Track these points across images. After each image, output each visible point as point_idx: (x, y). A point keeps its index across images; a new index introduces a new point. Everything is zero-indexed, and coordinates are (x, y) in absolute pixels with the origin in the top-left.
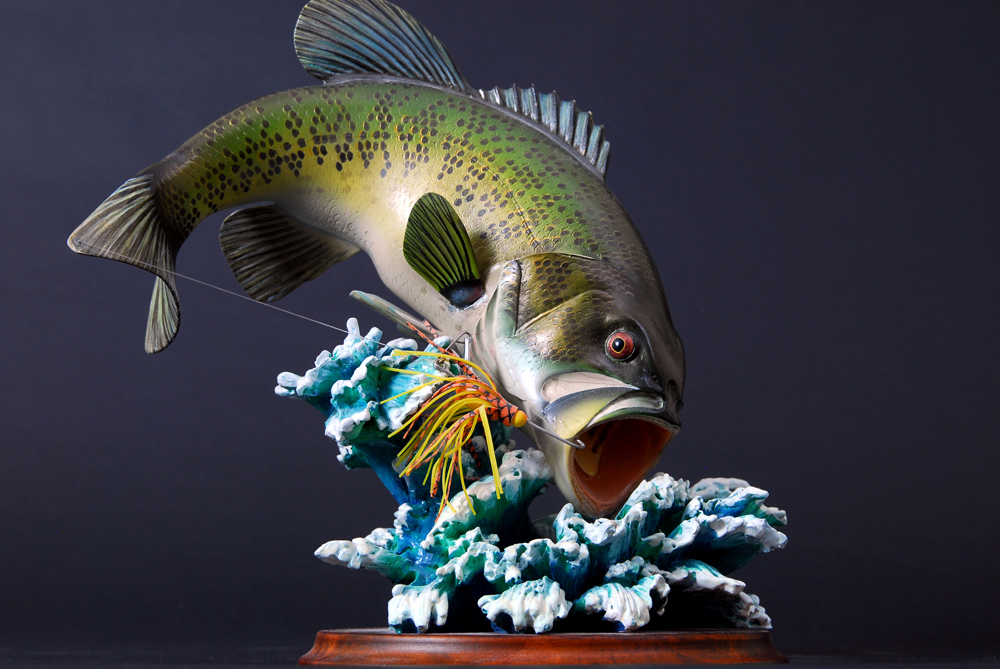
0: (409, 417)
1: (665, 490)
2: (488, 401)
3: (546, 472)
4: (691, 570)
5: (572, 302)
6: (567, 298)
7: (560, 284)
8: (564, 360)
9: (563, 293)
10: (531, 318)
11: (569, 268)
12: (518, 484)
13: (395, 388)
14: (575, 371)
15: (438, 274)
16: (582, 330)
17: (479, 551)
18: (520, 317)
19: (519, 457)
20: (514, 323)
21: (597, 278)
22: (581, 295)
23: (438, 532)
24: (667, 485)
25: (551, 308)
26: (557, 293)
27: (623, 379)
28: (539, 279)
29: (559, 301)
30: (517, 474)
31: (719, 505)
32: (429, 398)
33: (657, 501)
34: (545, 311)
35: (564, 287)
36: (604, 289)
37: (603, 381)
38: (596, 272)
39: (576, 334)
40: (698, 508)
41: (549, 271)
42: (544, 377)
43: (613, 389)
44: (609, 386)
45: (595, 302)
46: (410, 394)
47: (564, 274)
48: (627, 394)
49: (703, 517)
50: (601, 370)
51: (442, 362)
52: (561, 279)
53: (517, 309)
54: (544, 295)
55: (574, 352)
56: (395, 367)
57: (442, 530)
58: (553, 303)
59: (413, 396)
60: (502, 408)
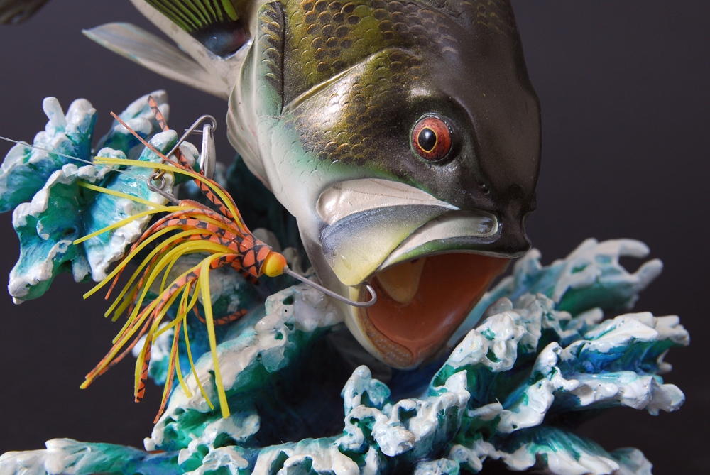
0: (113, 265)
1: (503, 345)
2: (222, 243)
3: (329, 319)
4: (541, 450)
5: (360, 69)
6: (352, 63)
7: (340, 40)
8: (348, 161)
9: (346, 54)
10: (302, 91)
11: (354, 14)
12: (282, 352)
13: (98, 216)
14: (365, 177)
15: (181, 14)
16: (374, 114)
17: (219, 464)
18: (286, 88)
19: (289, 301)
20: (279, 97)
21: (398, 28)
22: (372, 57)
23: (169, 420)
24: (506, 337)
25: (330, 76)
26: (337, 53)
27: (433, 191)
28: (310, 31)
29: (341, 67)
30: (279, 336)
31: (587, 350)
32: (137, 240)
33: (490, 363)
34: (321, 81)
35: (347, 44)
36: (408, 46)
37: (405, 194)
38: (397, 18)
39: (364, 120)
40: (553, 364)
41: (325, 19)
42: (320, 184)
43: (420, 208)
44: (414, 202)
45: (394, 68)
46: (113, 231)
47: (347, 25)
48: (441, 216)
49: (559, 381)
50: (402, 177)
51: (161, 178)
52: (343, 32)
53: (283, 77)
54: (319, 56)
55: (362, 149)
56: (97, 183)
57: (175, 418)
58: (333, 69)
59: (118, 233)
60: (245, 253)
